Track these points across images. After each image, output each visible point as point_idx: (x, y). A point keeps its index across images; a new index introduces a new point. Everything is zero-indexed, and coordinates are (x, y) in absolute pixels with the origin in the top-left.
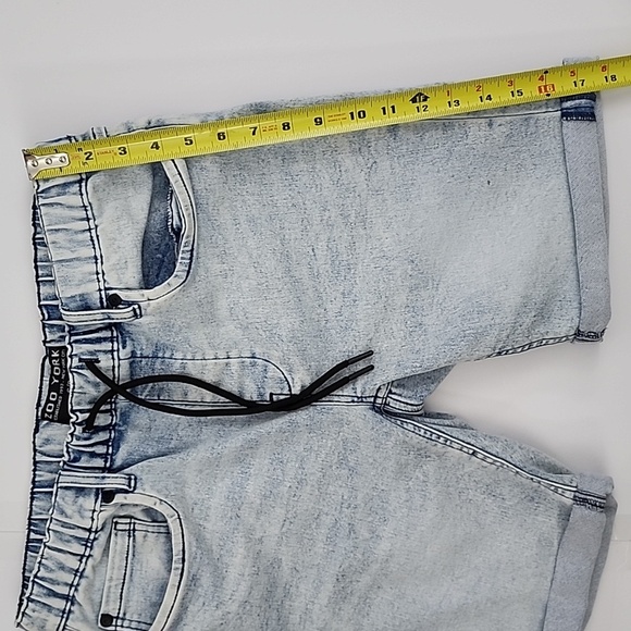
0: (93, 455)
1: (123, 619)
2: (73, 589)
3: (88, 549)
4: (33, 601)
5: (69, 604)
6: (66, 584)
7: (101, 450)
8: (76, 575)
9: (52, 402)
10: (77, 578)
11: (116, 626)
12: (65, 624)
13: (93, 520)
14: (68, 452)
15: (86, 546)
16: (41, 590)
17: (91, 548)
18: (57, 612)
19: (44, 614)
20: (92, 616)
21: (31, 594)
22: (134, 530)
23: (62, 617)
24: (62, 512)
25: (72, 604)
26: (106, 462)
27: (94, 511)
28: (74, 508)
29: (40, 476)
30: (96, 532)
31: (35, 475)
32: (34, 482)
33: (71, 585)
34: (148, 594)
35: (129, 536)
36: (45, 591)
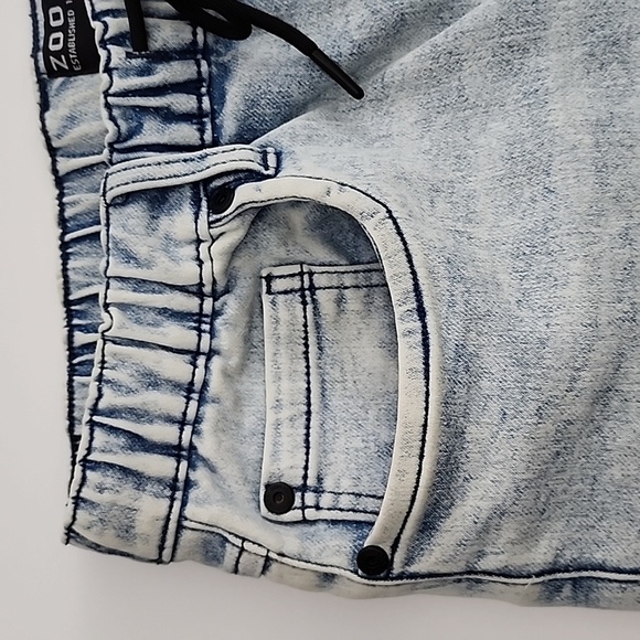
0: (168, 116)
1: (318, 491)
2: (188, 429)
3: (206, 337)
4: (96, 466)
5: (184, 464)
6: (170, 420)
7: (184, 102)
8: (189, 399)
9: (57, 29)
10: (193, 405)
11: (304, 507)
12: (181, 517)
13: (201, 263)
14: (112, 118)
15: (200, 331)
16: (112, 439)
17: (212, 333)
18: (157, 488)
19: (126, 494)
20: (242, 493)
21: (89, 450)
22: (312, 288)
23: (172, 499)
24: (129, 257)
25: (191, 466)
26: (202, 131)
27: (199, 241)
28: (152, 241)
29: (73, 203)
30: (215, 296)
31: (62, 205)
32: (62, 221)
33: (182, 423)
34: (370, 429)
35: (304, 303)
36: (122, 440)
